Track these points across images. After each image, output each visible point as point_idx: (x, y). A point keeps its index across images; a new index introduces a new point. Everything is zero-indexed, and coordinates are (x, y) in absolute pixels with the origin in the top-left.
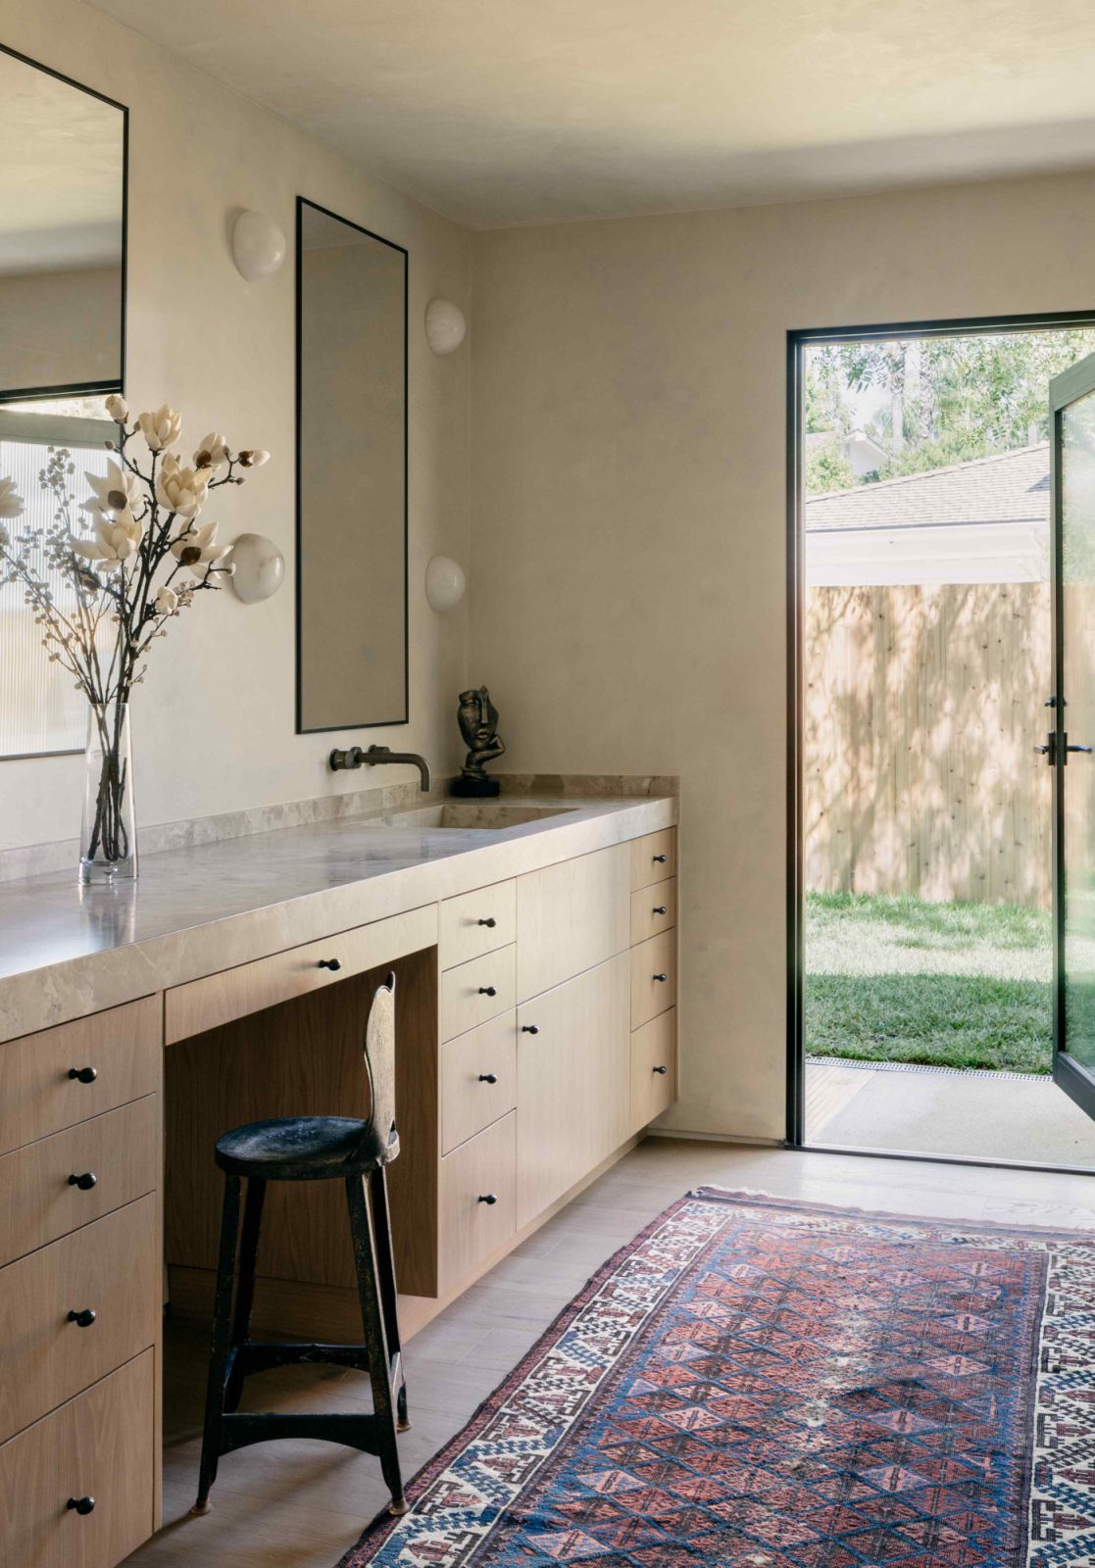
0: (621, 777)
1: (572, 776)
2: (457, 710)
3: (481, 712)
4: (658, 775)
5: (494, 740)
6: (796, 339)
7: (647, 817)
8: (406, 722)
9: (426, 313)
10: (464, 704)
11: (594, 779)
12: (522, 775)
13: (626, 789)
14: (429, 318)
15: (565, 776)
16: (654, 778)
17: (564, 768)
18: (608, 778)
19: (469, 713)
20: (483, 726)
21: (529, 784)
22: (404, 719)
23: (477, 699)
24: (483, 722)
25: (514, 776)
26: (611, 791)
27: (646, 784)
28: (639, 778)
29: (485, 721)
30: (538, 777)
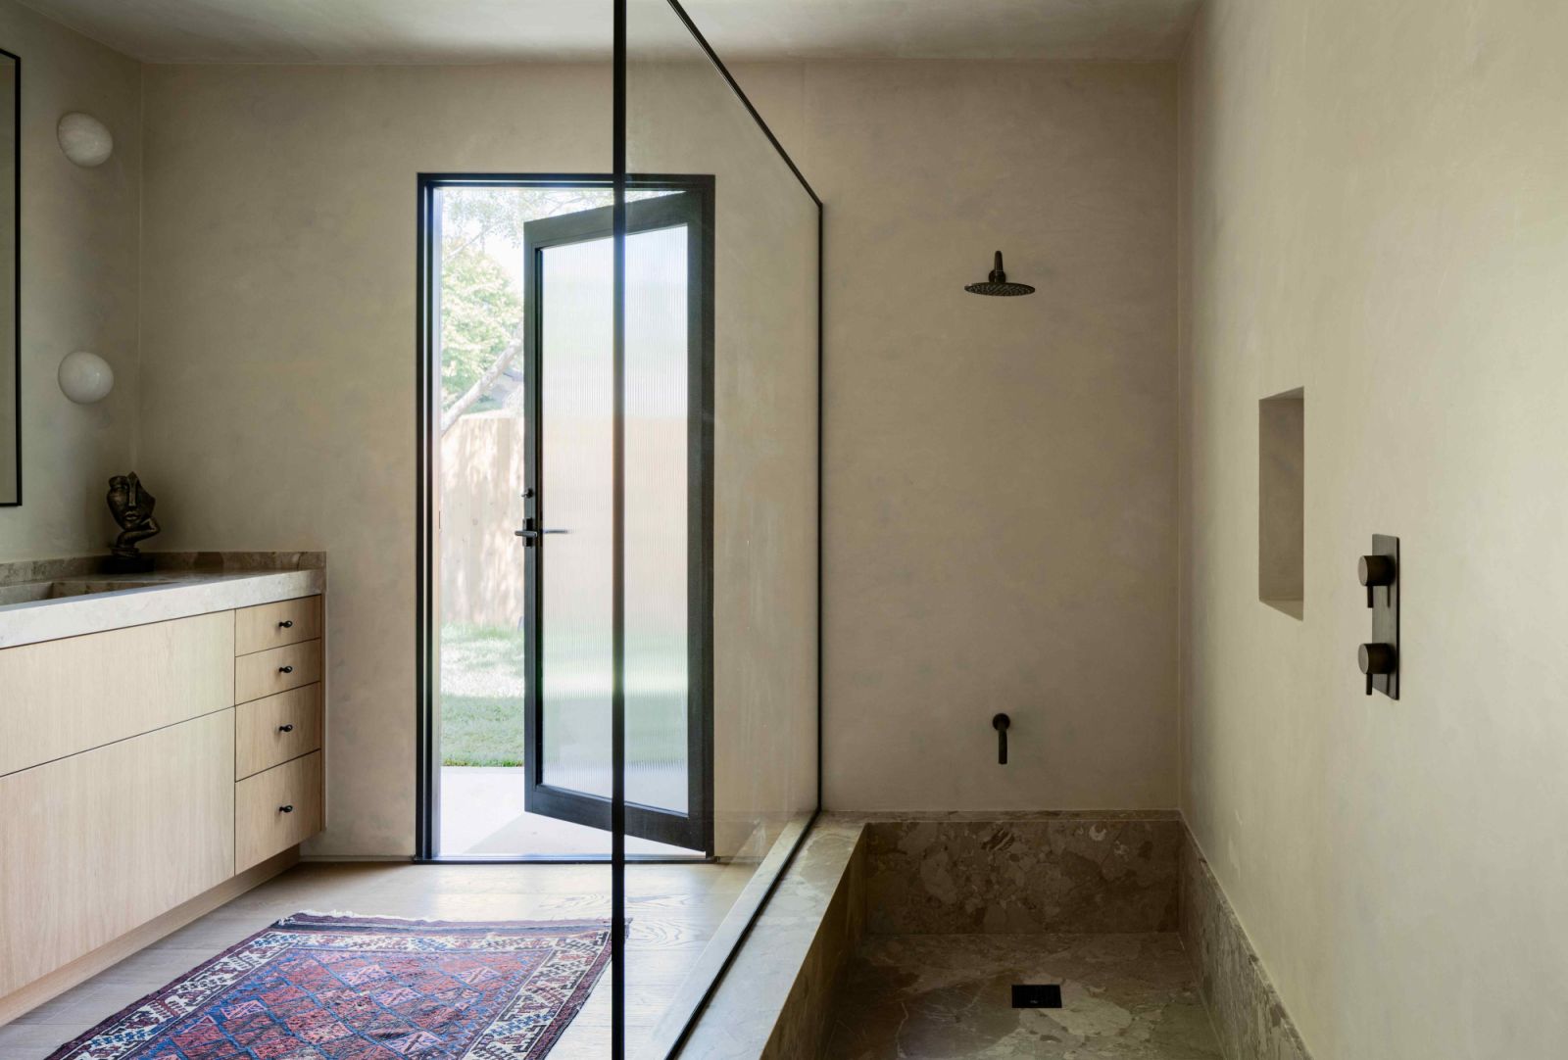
0: (274, 553)
1: (230, 553)
2: (107, 493)
3: (128, 495)
4: (305, 551)
5: (146, 521)
6: (429, 182)
7: (281, 587)
8: (19, 503)
9: (59, 122)
10: (113, 490)
11: (250, 555)
12: (186, 553)
13: (278, 563)
14: (60, 128)
15: (225, 554)
16: (303, 554)
17: (225, 547)
18: (262, 554)
19: (118, 498)
20: (132, 509)
21: (192, 560)
22: (15, 501)
23: (125, 483)
24: (130, 505)
25: (179, 554)
26: (265, 564)
27: (295, 559)
28: (289, 553)
29: (133, 504)
30: (201, 554)
